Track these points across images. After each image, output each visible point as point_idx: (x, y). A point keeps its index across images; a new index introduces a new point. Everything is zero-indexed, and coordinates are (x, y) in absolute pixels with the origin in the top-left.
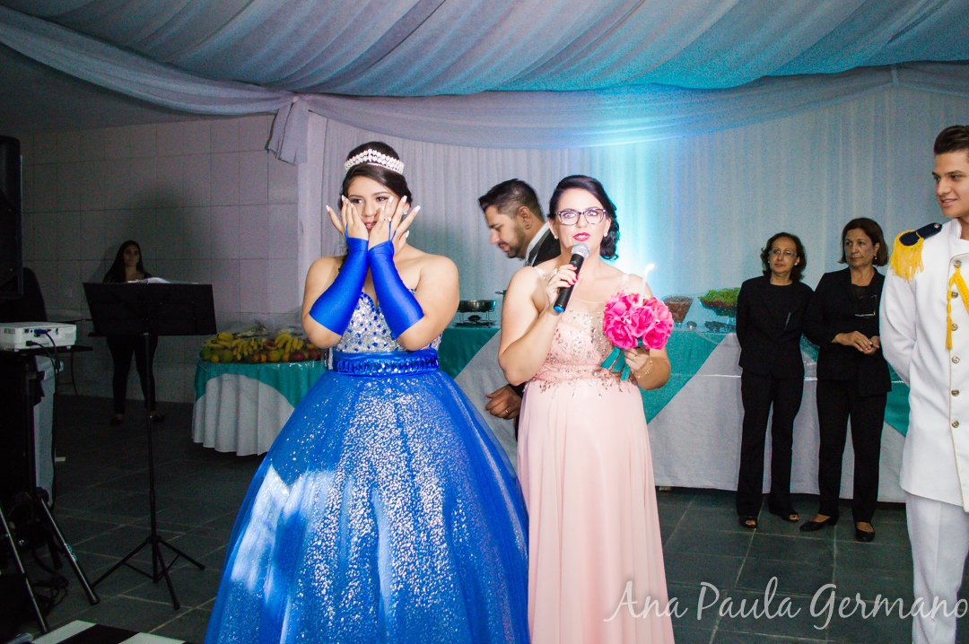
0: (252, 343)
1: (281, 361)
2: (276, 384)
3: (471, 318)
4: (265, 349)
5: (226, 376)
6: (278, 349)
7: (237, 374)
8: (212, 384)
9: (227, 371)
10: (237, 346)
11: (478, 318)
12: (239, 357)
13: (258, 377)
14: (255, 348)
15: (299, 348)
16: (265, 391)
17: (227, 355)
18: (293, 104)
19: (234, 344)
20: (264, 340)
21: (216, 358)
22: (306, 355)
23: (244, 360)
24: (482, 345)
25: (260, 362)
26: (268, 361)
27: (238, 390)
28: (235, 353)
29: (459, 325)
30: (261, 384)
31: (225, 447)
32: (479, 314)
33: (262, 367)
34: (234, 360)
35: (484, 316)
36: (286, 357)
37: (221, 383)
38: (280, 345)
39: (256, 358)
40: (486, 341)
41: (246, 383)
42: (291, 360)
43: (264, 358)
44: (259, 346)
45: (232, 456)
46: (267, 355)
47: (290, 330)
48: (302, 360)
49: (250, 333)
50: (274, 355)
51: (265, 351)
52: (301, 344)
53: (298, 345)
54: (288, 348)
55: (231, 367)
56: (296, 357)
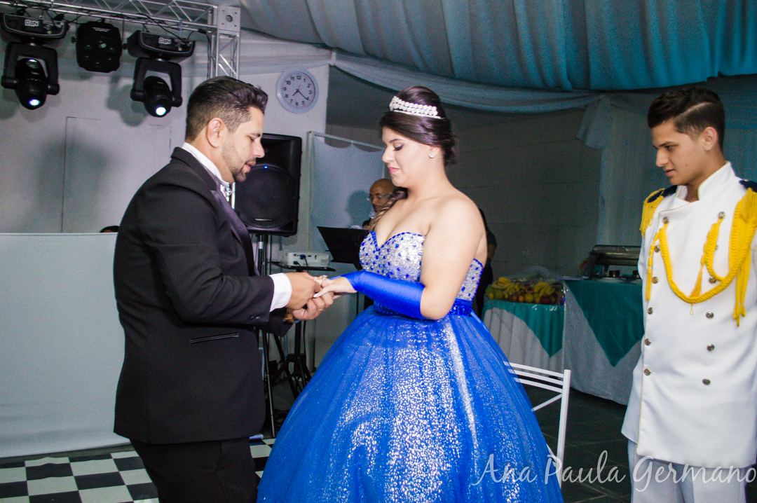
0: (516, 287)
1: (534, 302)
2: (526, 319)
5: (495, 309)
6: (533, 294)
7: (501, 308)
9: (497, 306)
10: (506, 289)
12: (506, 296)
13: (514, 313)
14: (517, 290)
15: (549, 294)
16: (518, 324)
17: (499, 294)
18: (599, 100)
19: (505, 286)
22: (553, 300)
23: (510, 299)
25: (517, 301)
26: (524, 302)
27: (501, 321)
28: (505, 293)
30: (516, 318)
33: (517, 306)
34: (503, 299)
36: (538, 300)
37: (492, 314)
38: (536, 291)
41: (507, 315)
42: (541, 303)
43: (521, 299)
44: (521, 289)
46: (524, 297)
47: (553, 281)
48: (550, 303)
50: (529, 297)
51: (524, 293)
52: (554, 290)
53: (549, 292)
54: (541, 294)
55: (498, 302)
56: (546, 300)
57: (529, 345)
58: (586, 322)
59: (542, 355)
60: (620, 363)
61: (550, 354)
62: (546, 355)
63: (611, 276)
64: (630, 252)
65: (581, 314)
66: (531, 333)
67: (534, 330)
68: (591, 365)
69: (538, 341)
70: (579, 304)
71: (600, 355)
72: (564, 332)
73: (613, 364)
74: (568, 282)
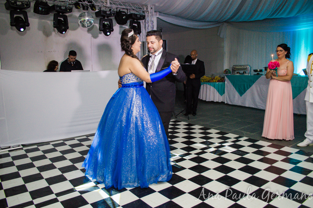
0: (210, 78)
1: (216, 82)
2: (214, 87)
3: (257, 73)
4: (212, 79)
5: (204, 85)
7: (206, 84)
8: (202, 86)
9: (205, 84)
10: (207, 79)
11: (259, 73)
13: (211, 85)
15: (220, 79)
16: (212, 88)
17: (205, 81)
20: (213, 78)
21: (203, 81)
22: (221, 81)
23: (208, 81)
24: (257, 79)
25: (211, 82)
26: (213, 82)
27: (207, 88)
28: (206, 80)
29: (254, 75)
30: (211, 87)
31: (204, 99)
32: (259, 72)
33: (212, 83)
34: (206, 82)
35: (260, 73)
36: (217, 81)
37: (203, 86)
38: (216, 79)
39: (210, 81)
40: (258, 78)
41: (208, 86)
42: (218, 82)
43: (212, 81)
45: (205, 101)
46: (213, 81)
47: (219, 76)
48: (220, 82)
49: (210, 76)
50: (214, 81)
51: (212, 80)
52: (220, 78)
53: (219, 79)
54: (217, 79)
55: (206, 83)
56: (219, 81)
57: (215, 94)
58: (232, 86)
59: (219, 96)
60: (243, 95)
61: (221, 95)
62: (220, 96)
63: (237, 73)
64: (243, 67)
65: (231, 84)
66: (216, 90)
67: (217, 90)
68: (234, 97)
69: (218, 93)
70: (230, 81)
71: (237, 94)
72: (225, 89)
73: (241, 96)
74: (226, 76)
